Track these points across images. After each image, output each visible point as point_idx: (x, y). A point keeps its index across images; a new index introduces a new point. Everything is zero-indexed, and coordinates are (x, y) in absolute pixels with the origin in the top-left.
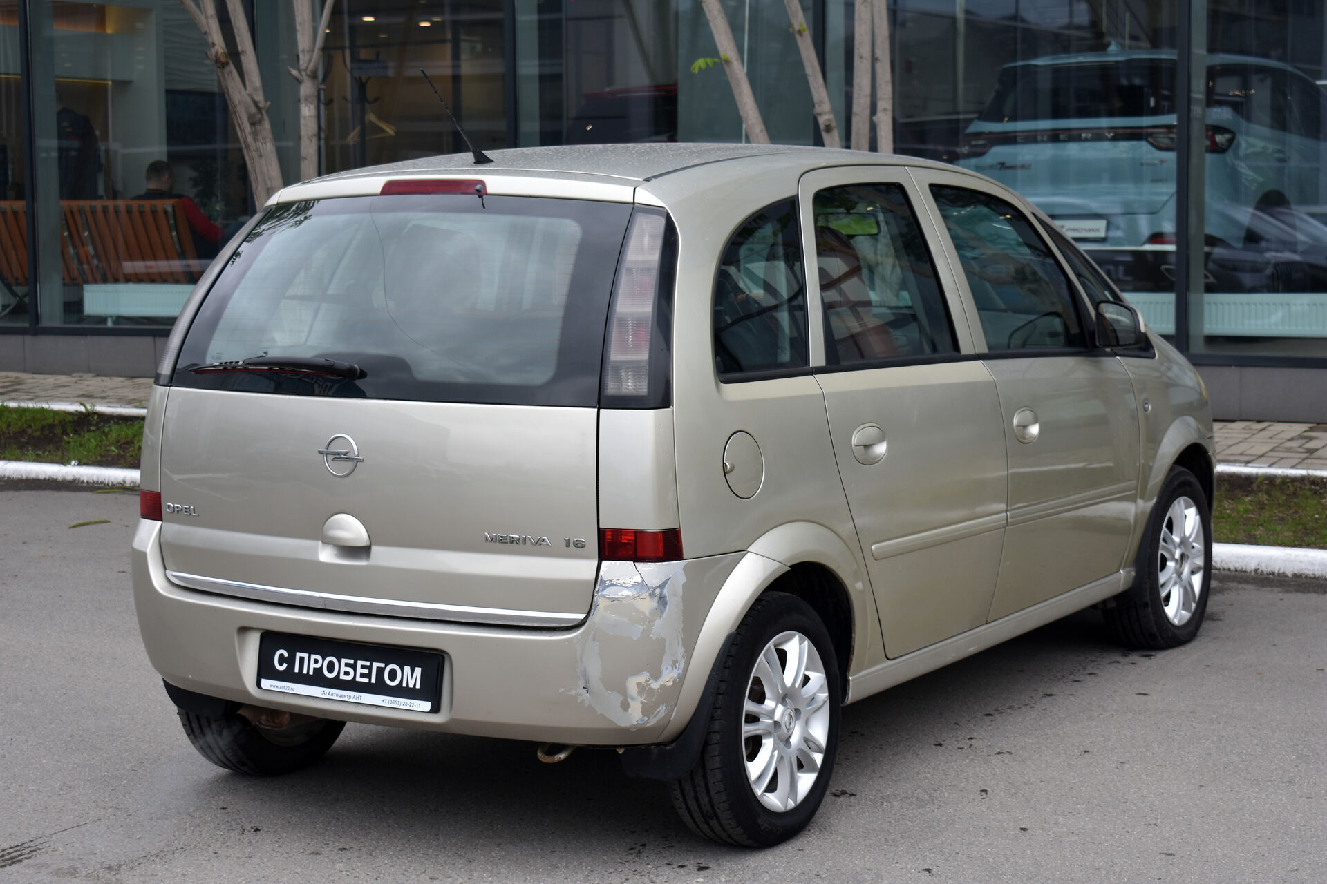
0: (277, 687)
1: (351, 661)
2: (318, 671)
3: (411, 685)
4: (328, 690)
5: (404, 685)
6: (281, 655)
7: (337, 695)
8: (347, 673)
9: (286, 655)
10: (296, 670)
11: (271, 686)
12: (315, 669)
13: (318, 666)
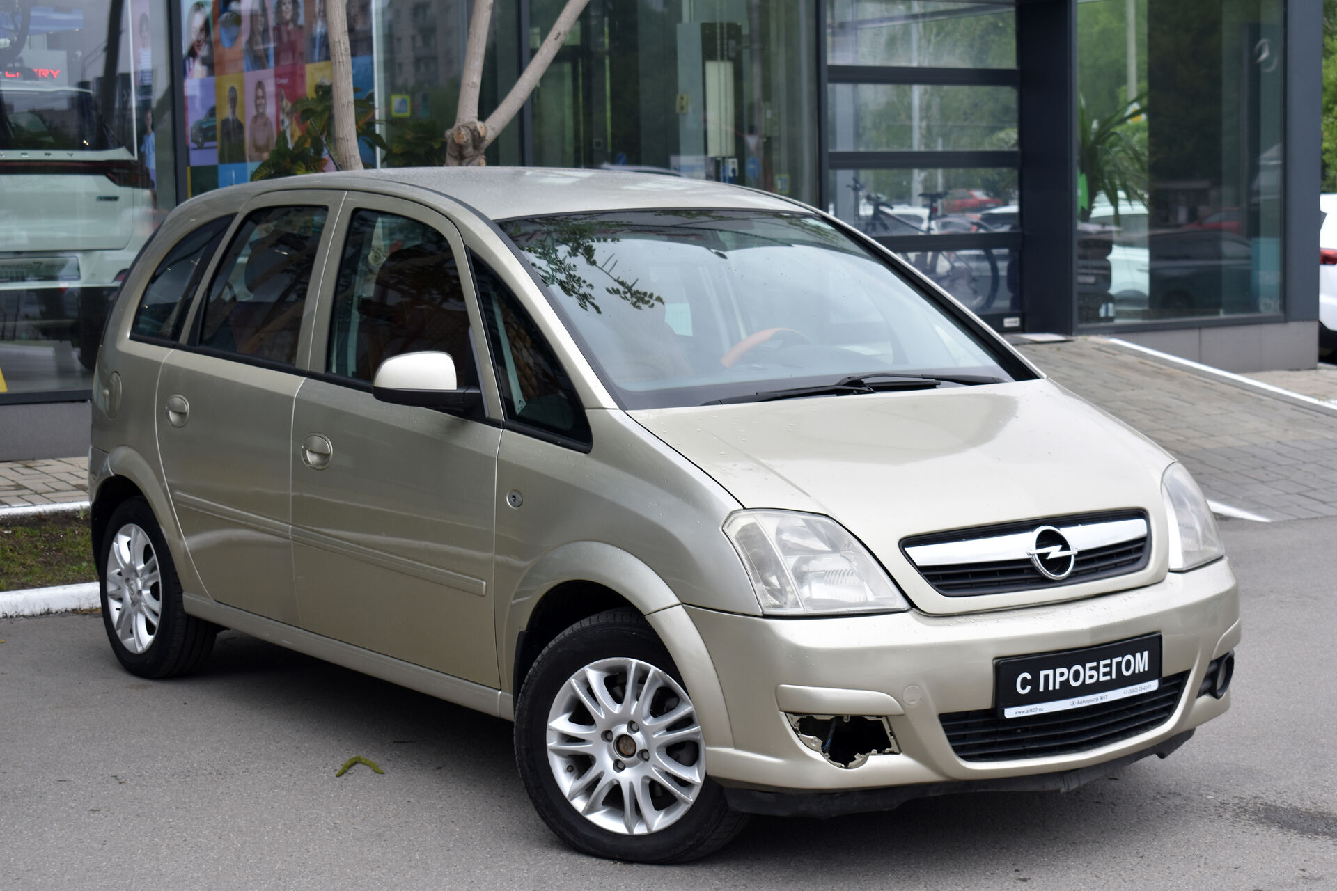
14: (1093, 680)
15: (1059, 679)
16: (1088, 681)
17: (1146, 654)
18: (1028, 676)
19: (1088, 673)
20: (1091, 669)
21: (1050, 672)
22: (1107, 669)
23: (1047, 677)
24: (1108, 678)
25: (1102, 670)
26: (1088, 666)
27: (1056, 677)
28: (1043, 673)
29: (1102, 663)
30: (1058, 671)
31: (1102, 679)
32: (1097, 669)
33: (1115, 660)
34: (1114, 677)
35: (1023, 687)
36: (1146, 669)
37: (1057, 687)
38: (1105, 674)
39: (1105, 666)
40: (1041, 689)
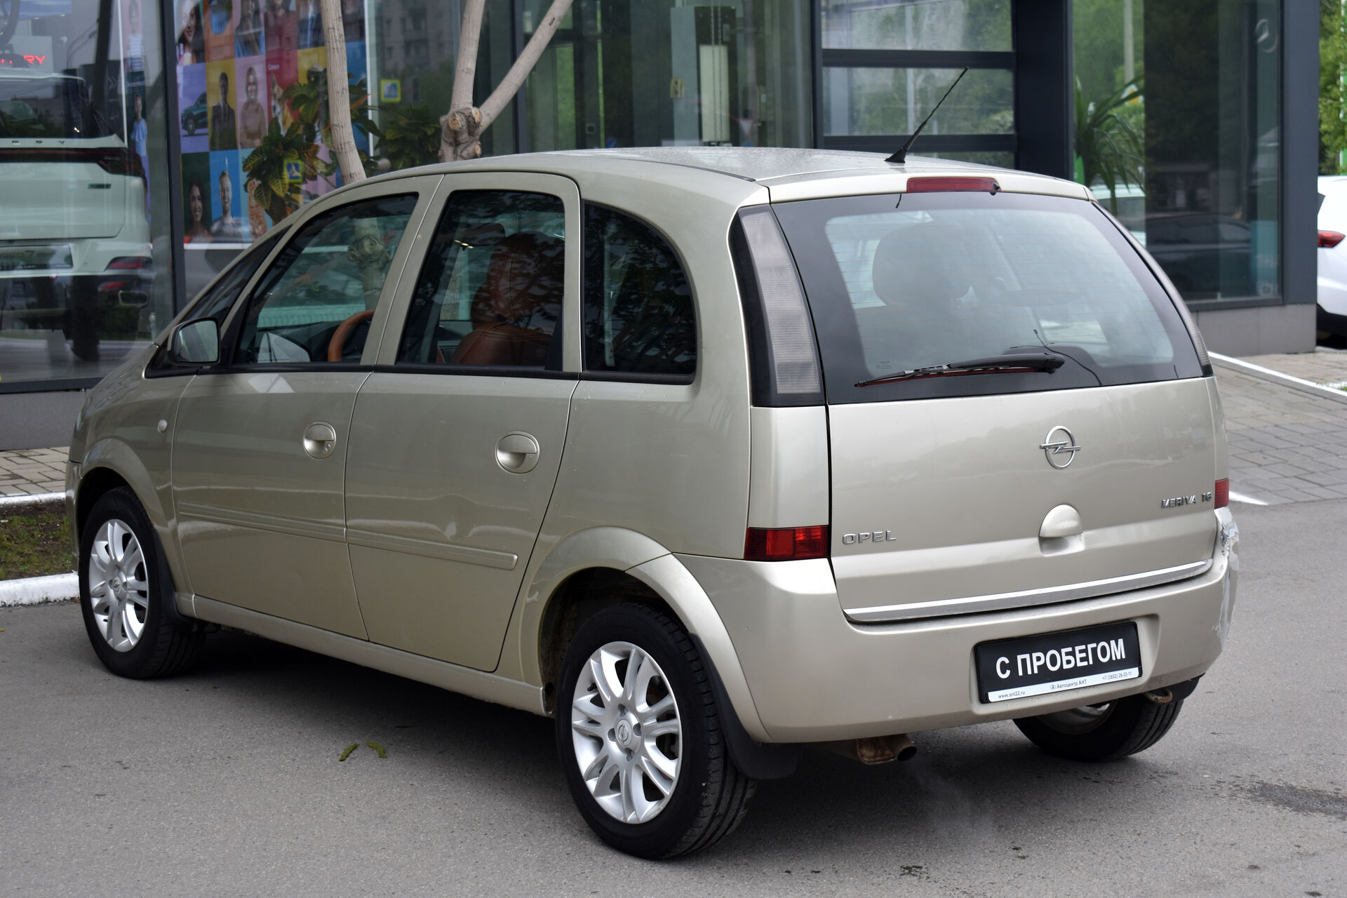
0: (1007, 696)
1: (1070, 649)
2: (1043, 668)
3: (1119, 658)
4: (1056, 683)
5: (1114, 659)
6: (1003, 663)
7: (1066, 686)
8: (1069, 662)
9: (1007, 661)
10: (1021, 673)
11: (1000, 697)
12: (1039, 667)
13: (1041, 662)
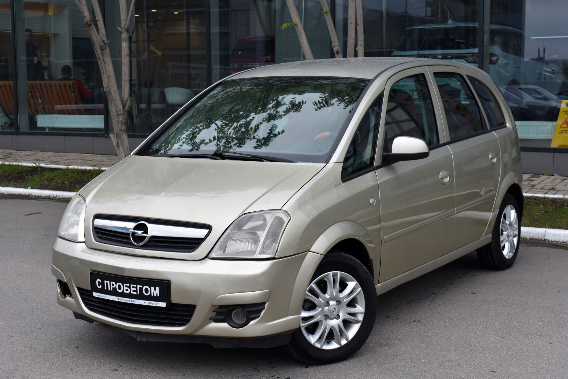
14: (128, 292)
15: (112, 287)
16: (125, 292)
17: (157, 289)
18: (100, 282)
19: (125, 288)
20: (126, 286)
21: (108, 282)
22: (135, 289)
23: (107, 284)
24: (136, 293)
25: (132, 289)
26: (125, 285)
27: (112, 285)
28: (106, 282)
29: (132, 286)
30: (112, 283)
31: (132, 293)
32: (129, 287)
33: (138, 286)
34: (139, 293)
35: (99, 286)
36: (158, 295)
37: (112, 290)
38: (134, 291)
39: (133, 287)
40: (106, 288)
